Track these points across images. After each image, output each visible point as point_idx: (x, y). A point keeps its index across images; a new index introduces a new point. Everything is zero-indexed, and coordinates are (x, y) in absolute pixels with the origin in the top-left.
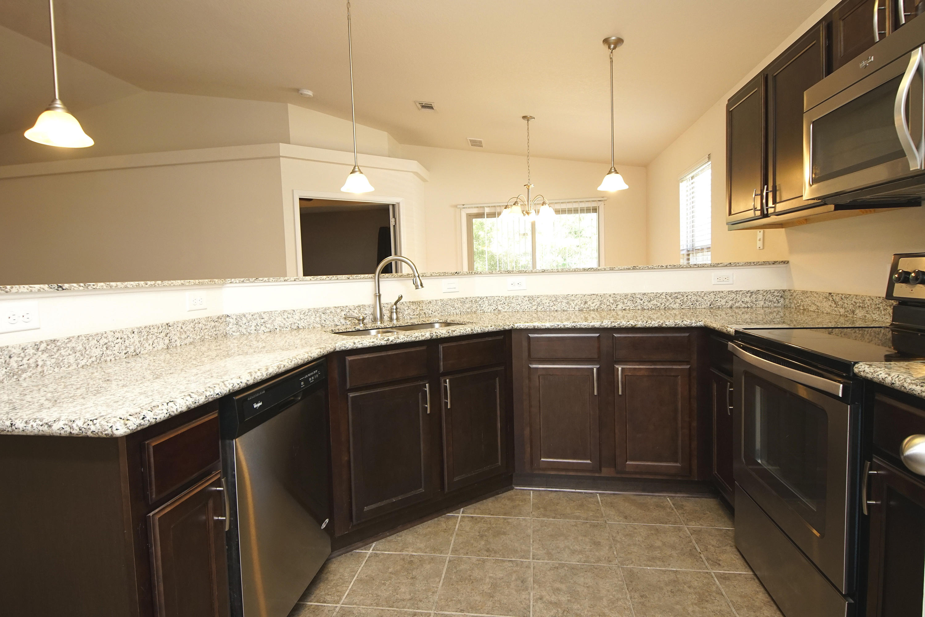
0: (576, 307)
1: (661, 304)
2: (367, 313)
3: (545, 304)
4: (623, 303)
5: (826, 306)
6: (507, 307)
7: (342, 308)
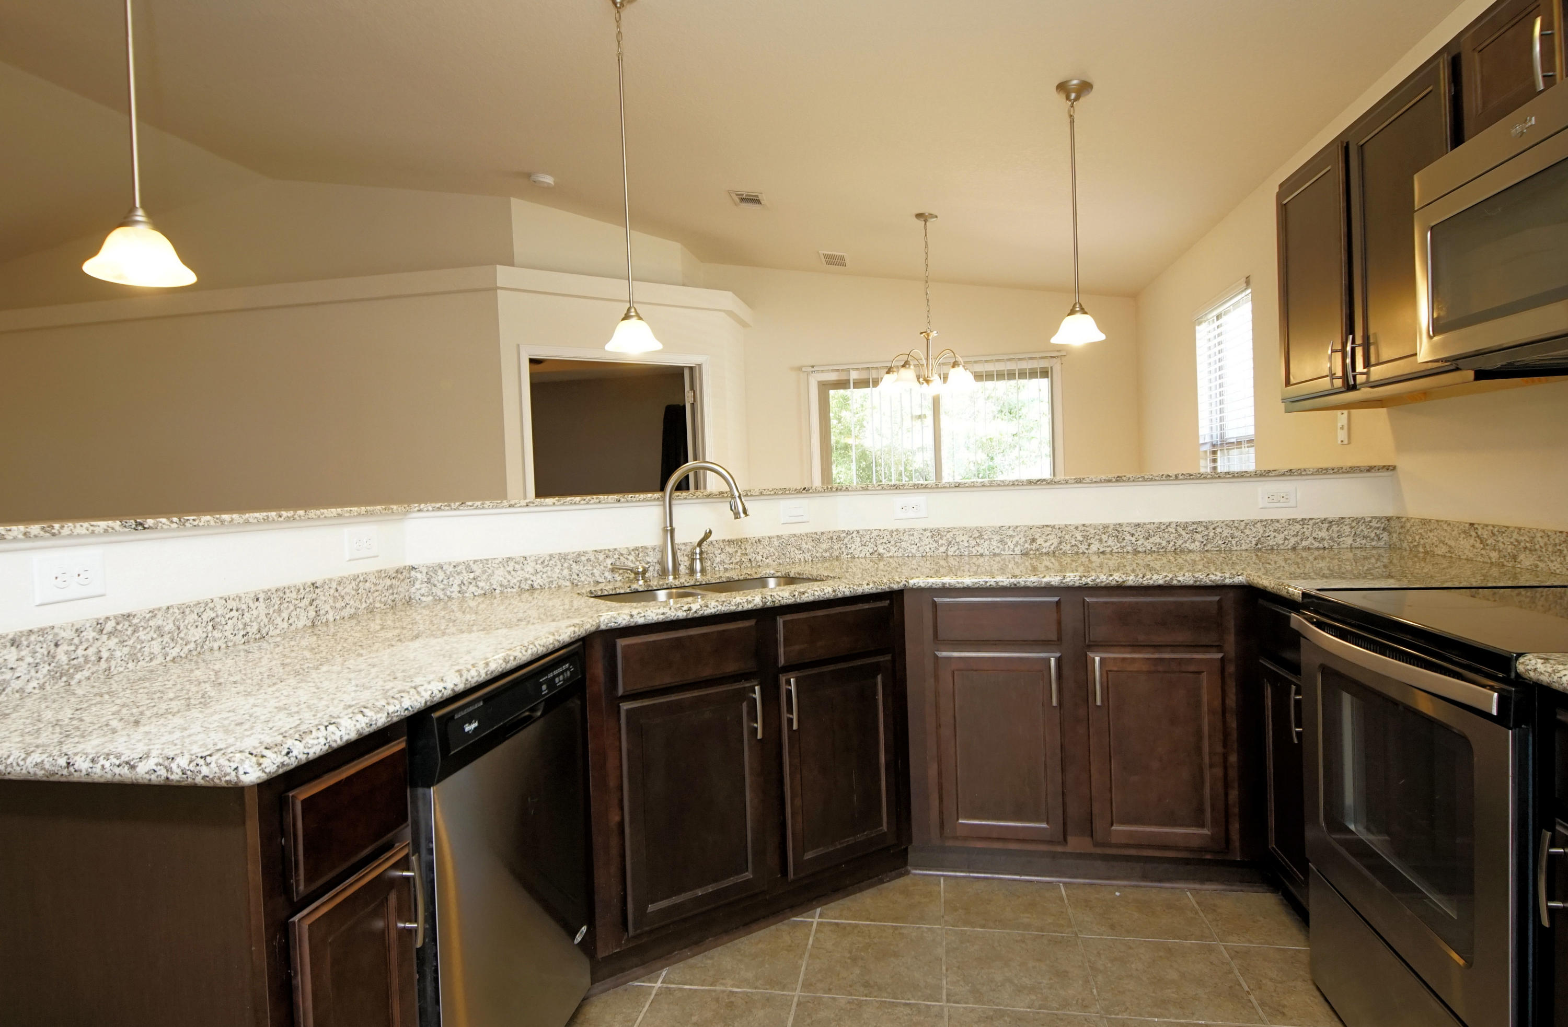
0: (1016, 549)
1: (1169, 542)
2: (650, 560)
3: (961, 543)
4: (1101, 541)
5: (1466, 546)
6: (894, 549)
7: (607, 552)
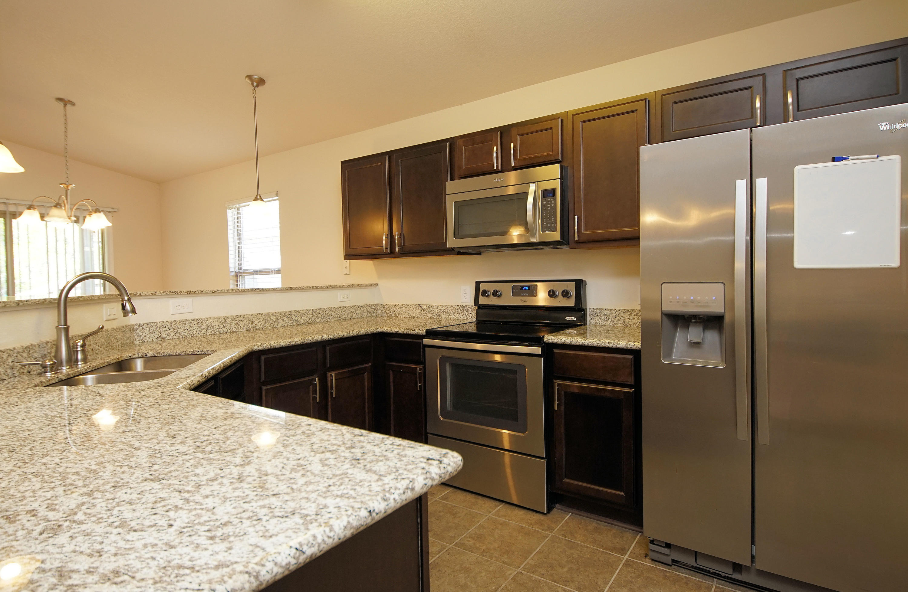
0: (244, 328)
1: (309, 319)
3: (215, 327)
4: (283, 320)
5: (416, 313)
6: (172, 334)
